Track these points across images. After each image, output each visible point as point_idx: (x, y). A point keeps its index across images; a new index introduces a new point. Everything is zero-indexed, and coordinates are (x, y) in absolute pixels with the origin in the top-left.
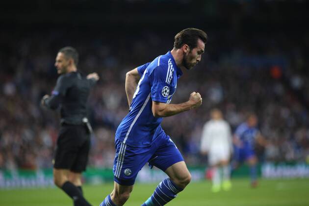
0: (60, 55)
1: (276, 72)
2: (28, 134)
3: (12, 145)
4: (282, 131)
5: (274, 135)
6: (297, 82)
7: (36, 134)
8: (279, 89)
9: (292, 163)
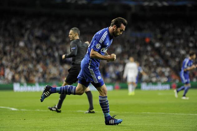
0: (71, 31)
1: (148, 40)
2: (31, 66)
3: (23, 71)
4: (150, 68)
5: (147, 69)
6: (157, 45)
7: (35, 66)
8: (149, 48)
9: (155, 83)
